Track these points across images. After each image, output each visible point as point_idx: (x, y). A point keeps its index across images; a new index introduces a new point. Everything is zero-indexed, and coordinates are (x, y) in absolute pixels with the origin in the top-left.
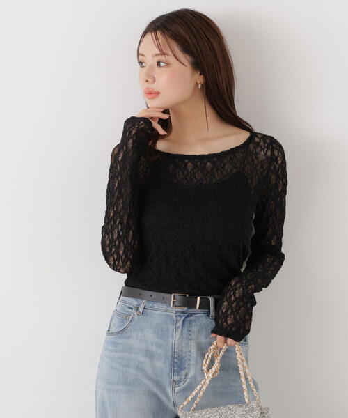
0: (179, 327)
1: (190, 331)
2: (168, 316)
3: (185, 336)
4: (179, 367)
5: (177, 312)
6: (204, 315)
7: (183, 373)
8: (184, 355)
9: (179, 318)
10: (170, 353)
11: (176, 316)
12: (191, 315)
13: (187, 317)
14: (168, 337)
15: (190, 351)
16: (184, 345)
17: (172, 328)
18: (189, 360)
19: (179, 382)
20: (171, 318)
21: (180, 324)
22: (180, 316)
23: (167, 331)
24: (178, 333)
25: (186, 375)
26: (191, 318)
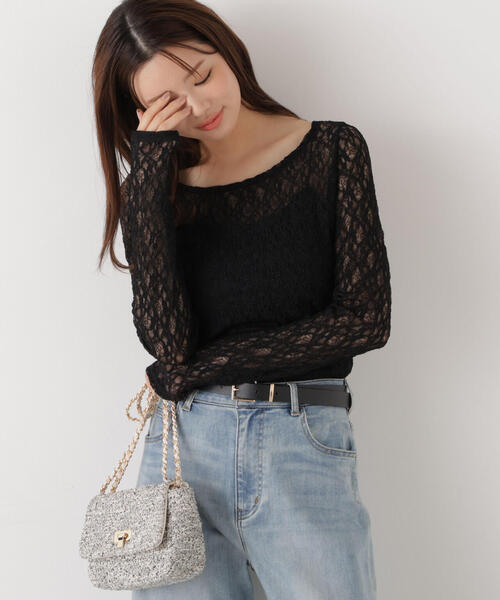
0: (243, 430)
1: (260, 434)
2: (227, 412)
3: (253, 442)
4: (246, 489)
5: (240, 407)
6: (282, 411)
7: (252, 498)
8: (252, 471)
9: (243, 416)
10: (231, 469)
11: (239, 413)
12: (262, 411)
13: (256, 414)
14: (228, 444)
15: (261, 466)
16: (251, 456)
17: (233, 431)
18: (260, 479)
19: (247, 511)
20: (233, 416)
21: (245, 425)
22: (245, 413)
23: (226, 434)
24: (242, 439)
25: (257, 501)
26: (262, 416)
